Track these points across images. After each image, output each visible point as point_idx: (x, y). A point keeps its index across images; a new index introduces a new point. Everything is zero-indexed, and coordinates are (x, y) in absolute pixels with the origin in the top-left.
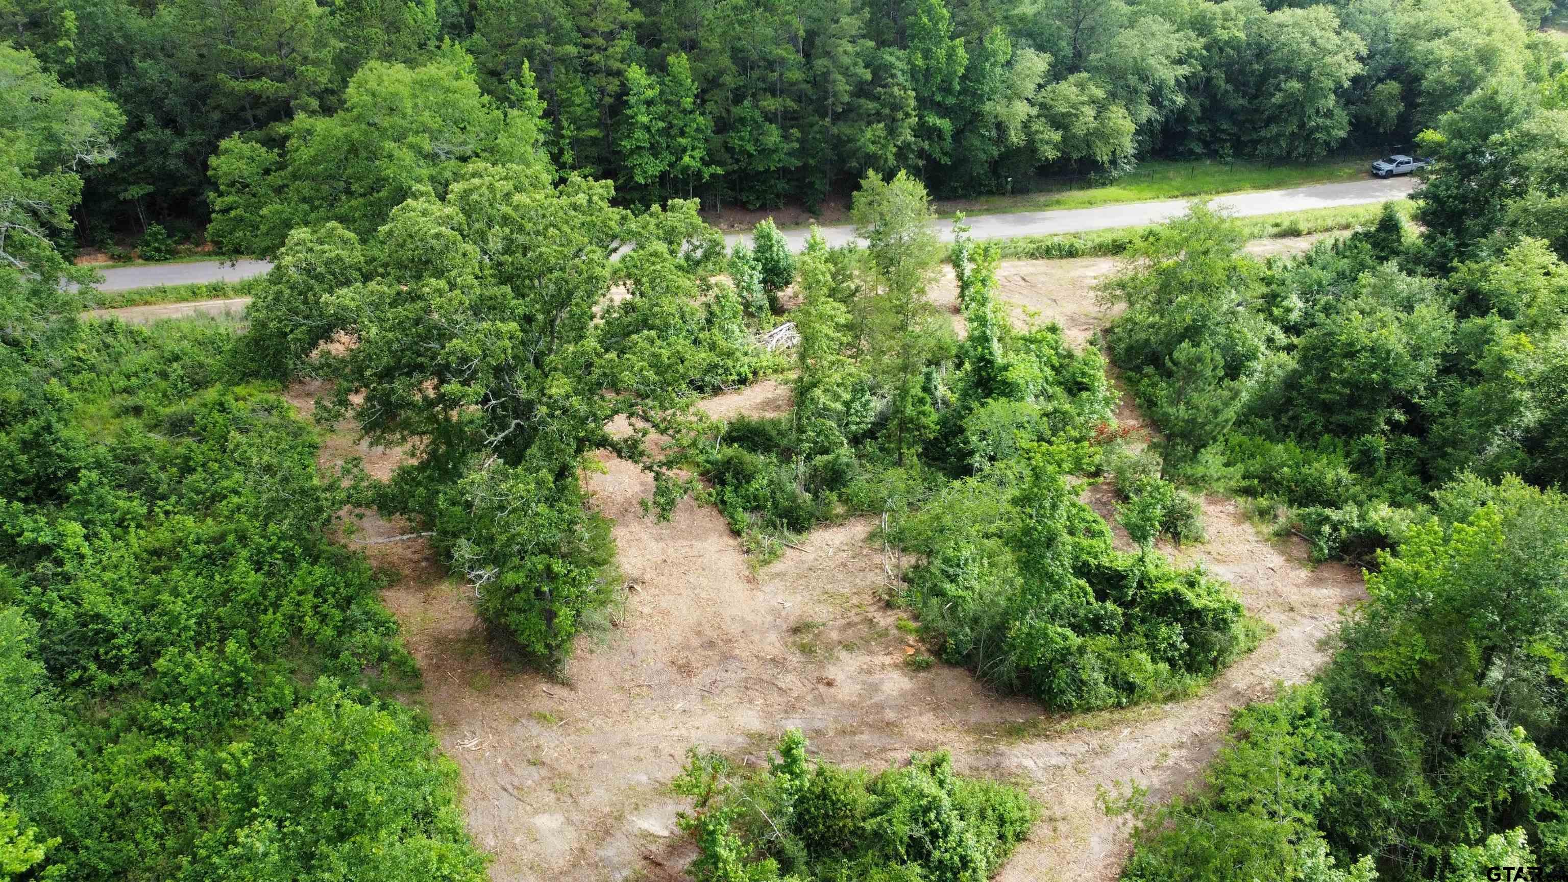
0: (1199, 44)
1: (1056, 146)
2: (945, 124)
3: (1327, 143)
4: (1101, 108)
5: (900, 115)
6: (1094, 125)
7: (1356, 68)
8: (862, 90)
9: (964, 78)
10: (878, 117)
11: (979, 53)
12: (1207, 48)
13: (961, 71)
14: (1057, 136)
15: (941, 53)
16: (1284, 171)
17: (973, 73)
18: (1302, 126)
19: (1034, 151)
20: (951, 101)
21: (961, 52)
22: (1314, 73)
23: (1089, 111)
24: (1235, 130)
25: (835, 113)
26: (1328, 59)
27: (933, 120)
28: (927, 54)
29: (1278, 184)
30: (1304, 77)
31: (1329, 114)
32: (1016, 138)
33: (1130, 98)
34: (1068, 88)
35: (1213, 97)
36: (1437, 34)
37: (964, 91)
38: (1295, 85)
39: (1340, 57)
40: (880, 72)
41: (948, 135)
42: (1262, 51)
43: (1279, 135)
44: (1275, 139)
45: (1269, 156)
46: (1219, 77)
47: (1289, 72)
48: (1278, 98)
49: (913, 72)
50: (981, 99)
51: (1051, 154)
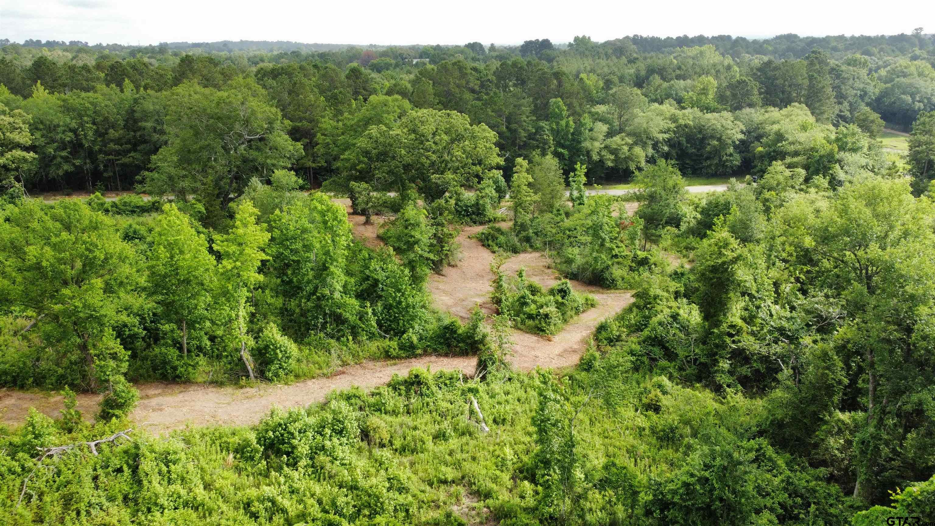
0: (673, 126)
1: (613, 161)
2: (565, 152)
3: (732, 167)
4: (631, 147)
5: (547, 147)
6: (628, 154)
7: (741, 136)
8: (531, 136)
9: (573, 134)
10: (538, 147)
11: (579, 124)
12: (676, 127)
13: (572, 130)
14: (612, 157)
15: (563, 123)
16: (713, 180)
17: (577, 133)
18: (720, 160)
19: (603, 163)
20: (568, 143)
21: (571, 123)
22: (724, 137)
23: (626, 148)
24: (692, 163)
25: (519, 145)
26: (729, 132)
27: (560, 150)
28: (558, 124)
29: (711, 184)
30: (719, 139)
31: (731, 155)
32: (595, 157)
33: (644, 145)
34: (617, 139)
35: (681, 149)
36: (774, 123)
37: (573, 140)
38: (716, 143)
39: (733, 131)
40: (539, 130)
41: (567, 157)
42: (701, 129)
43: (711, 165)
44: (709, 166)
45: (707, 174)
46: (683, 140)
47: (712, 137)
48: (708, 148)
49: (552, 130)
50: (580, 142)
51: (610, 164)
